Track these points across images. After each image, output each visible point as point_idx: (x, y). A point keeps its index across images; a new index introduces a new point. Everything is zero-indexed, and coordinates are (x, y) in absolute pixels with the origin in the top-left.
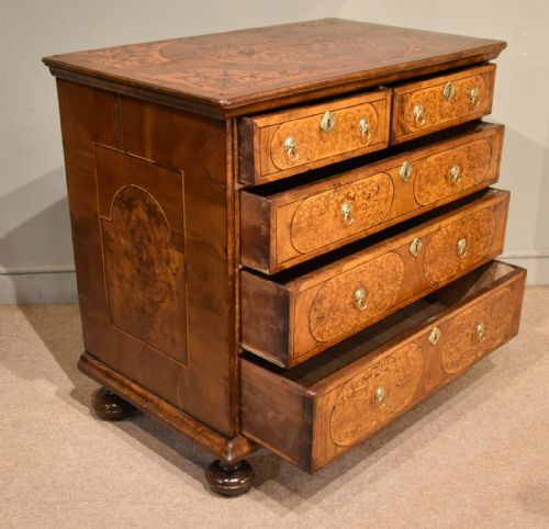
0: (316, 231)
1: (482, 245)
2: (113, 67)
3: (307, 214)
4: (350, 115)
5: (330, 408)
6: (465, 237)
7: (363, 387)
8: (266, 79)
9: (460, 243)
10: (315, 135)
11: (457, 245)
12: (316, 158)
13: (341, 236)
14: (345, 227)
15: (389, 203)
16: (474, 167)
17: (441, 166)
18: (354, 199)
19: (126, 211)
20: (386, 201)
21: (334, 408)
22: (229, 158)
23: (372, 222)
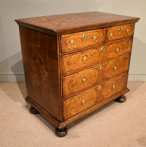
0: (76, 64)
1: (122, 68)
2: (32, 22)
3: (73, 60)
4: (91, 35)
5: (68, 105)
6: (116, 66)
7: (78, 100)
8: (70, 25)
9: (115, 67)
10: (80, 40)
11: (114, 68)
12: (81, 46)
13: (84, 66)
14: (85, 63)
15: (98, 58)
16: (123, 49)
17: (113, 48)
18: (87, 56)
19: (35, 60)
20: (97, 57)
21: (69, 105)
22: (58, 46)
23: (93, 62)
